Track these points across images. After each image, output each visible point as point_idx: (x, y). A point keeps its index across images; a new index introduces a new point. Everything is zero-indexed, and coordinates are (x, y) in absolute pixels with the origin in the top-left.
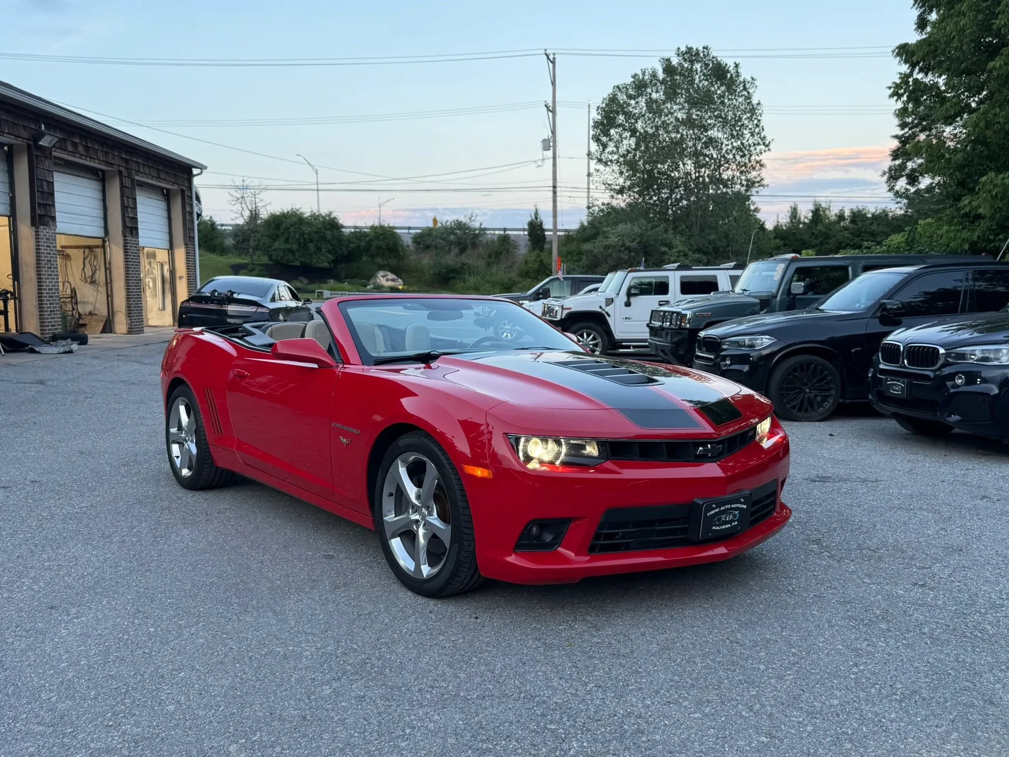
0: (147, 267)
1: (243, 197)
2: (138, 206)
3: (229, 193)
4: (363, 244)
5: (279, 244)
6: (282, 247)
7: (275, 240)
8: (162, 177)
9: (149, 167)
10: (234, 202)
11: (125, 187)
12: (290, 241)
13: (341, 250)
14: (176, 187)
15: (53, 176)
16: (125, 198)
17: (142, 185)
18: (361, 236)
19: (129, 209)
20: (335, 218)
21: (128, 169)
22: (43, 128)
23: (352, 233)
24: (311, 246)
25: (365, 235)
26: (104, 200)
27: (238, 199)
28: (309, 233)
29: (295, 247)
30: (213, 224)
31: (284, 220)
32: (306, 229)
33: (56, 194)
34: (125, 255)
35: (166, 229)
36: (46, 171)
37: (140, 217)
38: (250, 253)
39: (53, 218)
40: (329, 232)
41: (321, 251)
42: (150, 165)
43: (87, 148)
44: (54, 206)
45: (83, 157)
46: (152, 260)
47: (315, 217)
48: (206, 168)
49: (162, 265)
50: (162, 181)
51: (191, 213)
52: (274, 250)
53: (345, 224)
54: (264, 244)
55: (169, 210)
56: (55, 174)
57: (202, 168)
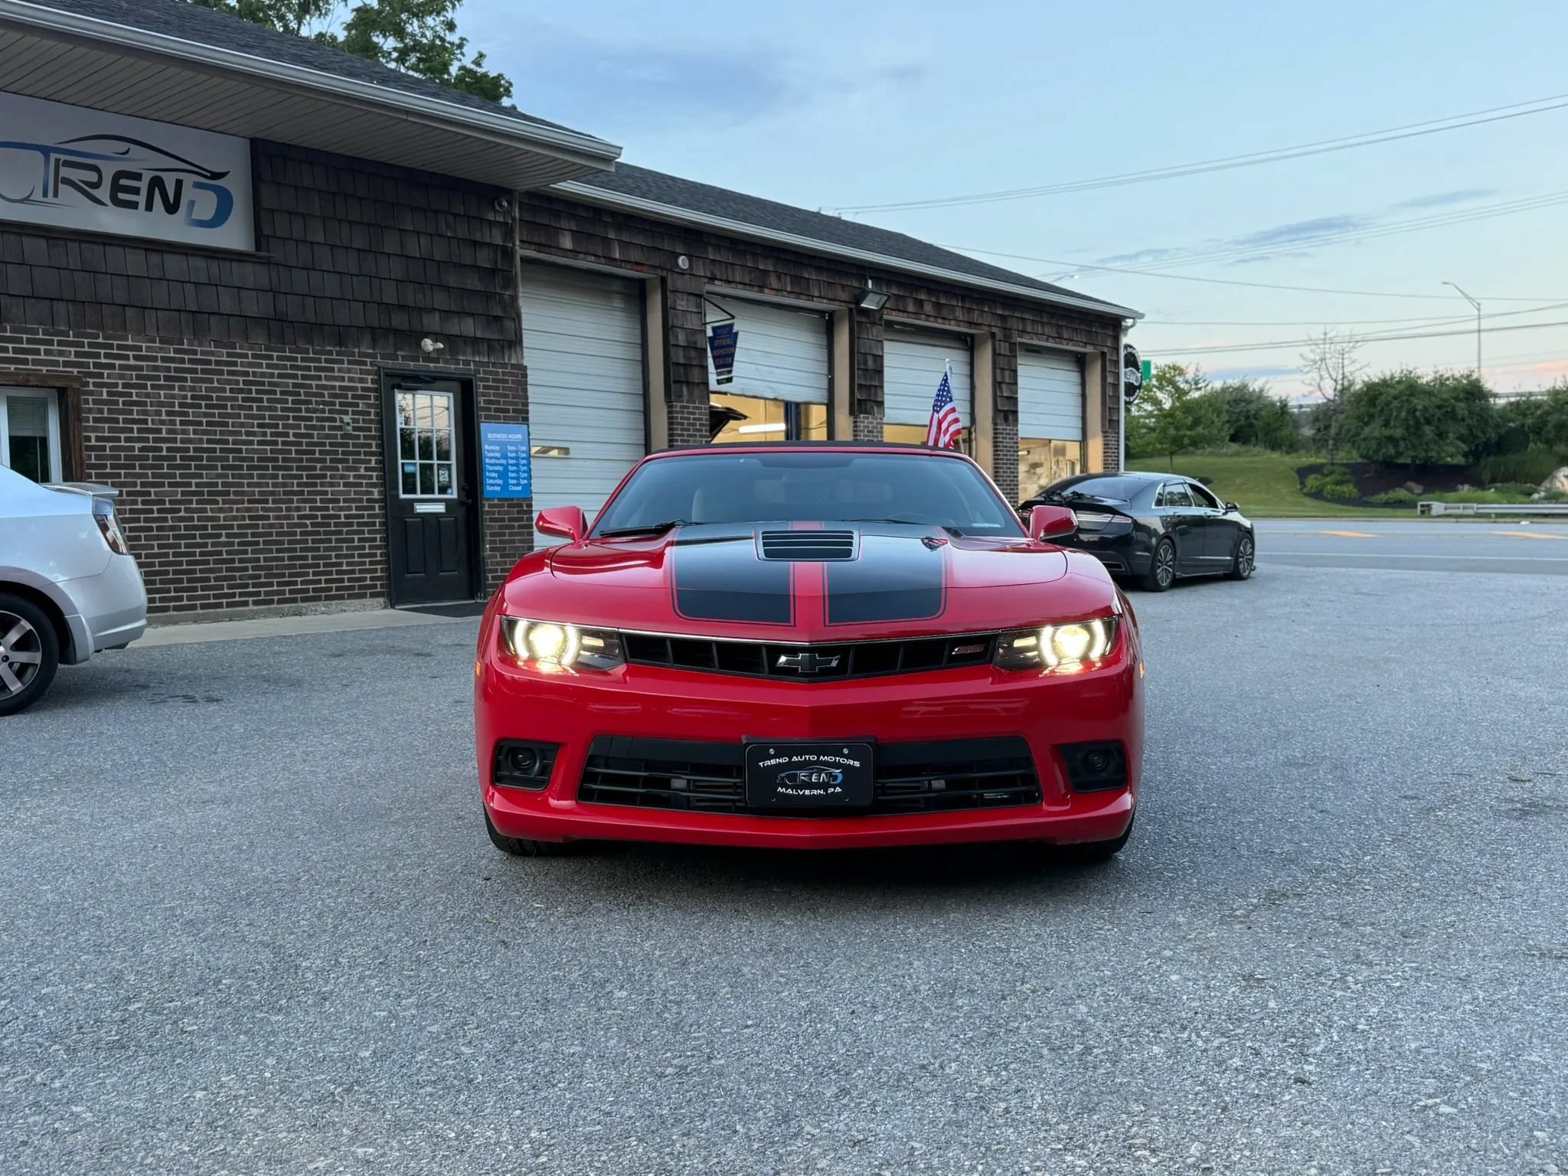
0: (1054, 468)
1: (1323, 360)
2: (1020, 380)
3: (1301, 356)
4: (1529, 421)
5: (1374, 430)
6: (1377, 434)
7: (1366, 424)
8: (1065, 336)
9: (1043, 324)
10: (1308, 368)
11: (999, 354)
12: (1392, 423)
13: (1484, 433)
14: (1089, 349)
15: (882, 349)
16: (998, 371)
17: (1034, 351)
18: (1529, 408)
19: (1004, 386)
20: (1478, 380)
21: (1004, 329)
22: (870, 286)
23: (1511, 404)
24: (1428, 430)
25: (1538, 405)
26: (972, 376)
27: (1316, 363)
28: (1426, 409)
29: (1398, 432)
31: (1383, 390)
32: (1419, 403)
33: (886, 370)
34: (995, 451)
35: (1078, 412)
36: (873, 343)
37: (1022, 395)
38: (1330, 447)
39: (881, 404)
40: (1462, 405)
41: (1448, 437)
42: (1045, 320)
43: (938, 306)
44: (882, 387)
45: (932, 319)
46: (1061, 458)
47: (1441, 381)
48: (1142, 316)
49: (1073, 464)
50: (1065, 342)
51: (1116, 386)
52: (1364, 439)
53: (1496, 390)
54: (1349, 430)
55: (1083, 384)
56: (886, 343)
57: (1137, 316)
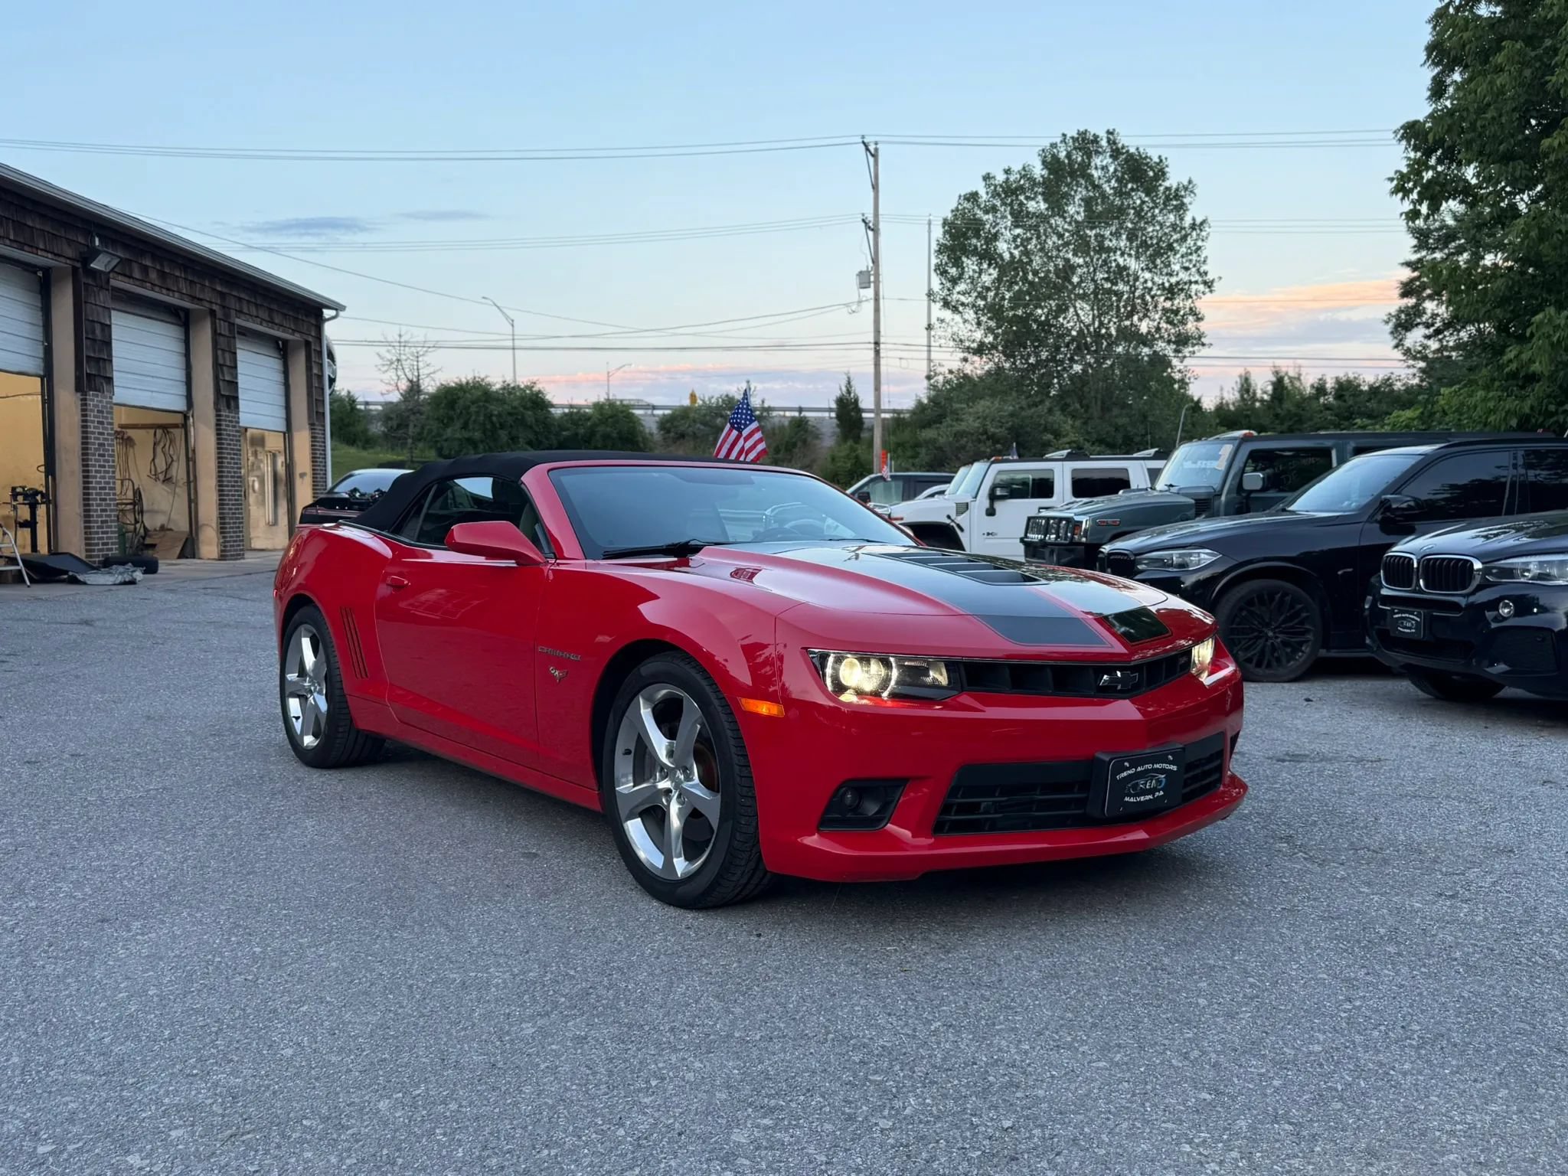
0: (252, 459)
1: (398, 360)
2: (239, 364)
3: (378, 354)
4: (582, 431)
5: (453, 432)
6: (458, 435)
7: (446, 426)
8: (277, 321)
9: (256, 305)
10: (386, 368)
11: (220, 334)
12: (471, 427)
13: (547, 439)
14: (297, 337)
15: (110, 317)
16: (219, 352)
17: (246, 333)
18: (580, 419)
19: (225, 368)
20: (540, 392)
21: (224, 307)
22: (97, 243)
23: (565, 414)
24: (503, 435)
25: (587, 417)
26: (187, 355)
27: (392, 363)
28: (499, 415)
29: (477, 435)
30: (352, 401)
31: (461, 394)
32: (495, 409)
33: (114, 344)
34: (218, 439)
35: (281, 401)
36: (100, 309)
37: (242, 381)
38: (409, 446)
39: (110, 380)
40: (530, 413)
41: (519, 442)
42: (259, 302)
43: (162, 275)
44: (111, 361)
45: (157, 289)
46: (259, 449)
47: (509, 390)
48: (343, 308)
49: (274, 456)
50: (276, 327)
51: (320, 377)
52: (446, 440)
53: (555, 401)
54: (430, 431)
55: (286, 373)
56: (113, 313)
57: (338, 308)
